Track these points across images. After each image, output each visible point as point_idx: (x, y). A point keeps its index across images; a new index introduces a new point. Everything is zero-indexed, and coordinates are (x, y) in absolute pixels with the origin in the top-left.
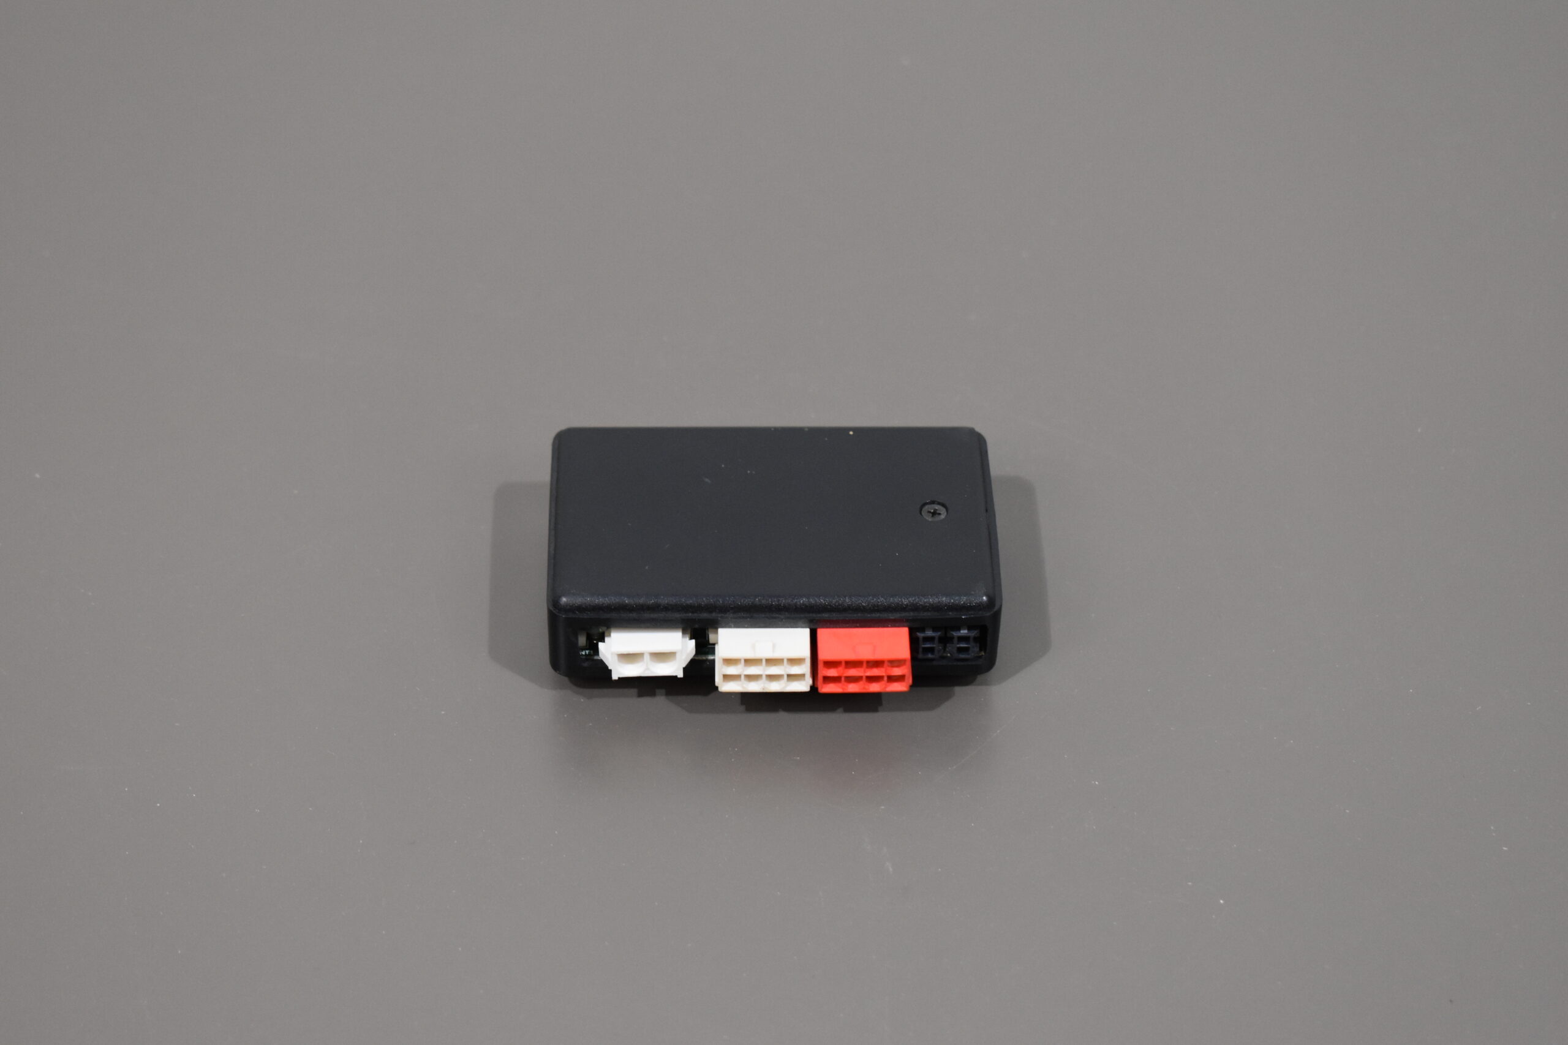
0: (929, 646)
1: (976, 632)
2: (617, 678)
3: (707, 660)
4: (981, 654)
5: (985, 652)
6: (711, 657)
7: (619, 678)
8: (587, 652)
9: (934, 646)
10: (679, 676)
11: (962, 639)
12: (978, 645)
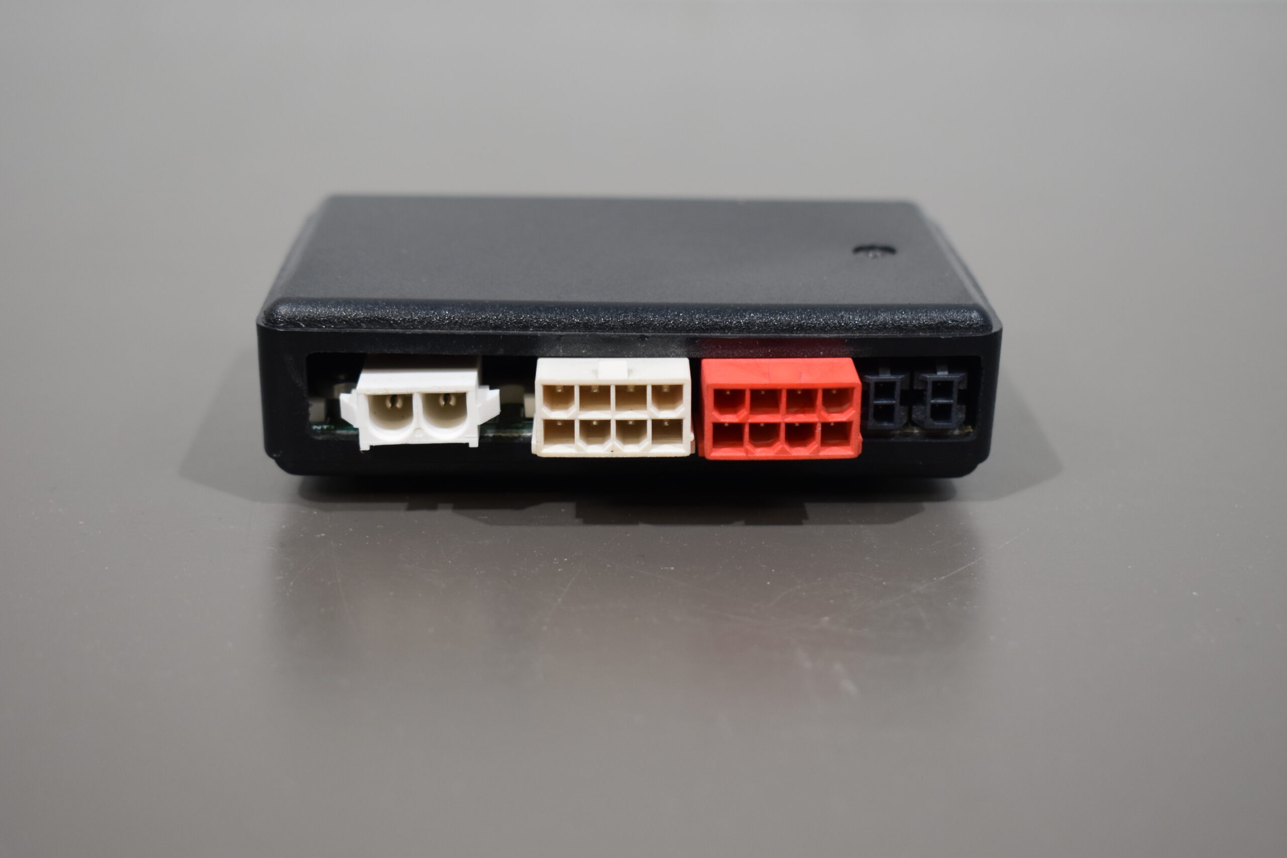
0: (885, 402)
1: (962, 374)
2: (368, 448)
3: (520, 437)
4: (967, 431)
5: (973, 427)
6: (526, 434)
7: (372, 447)
8: (325, 427)
9: (894, 402)
10: (471, 446)
11: (942, 388)
12: (964, 407)
